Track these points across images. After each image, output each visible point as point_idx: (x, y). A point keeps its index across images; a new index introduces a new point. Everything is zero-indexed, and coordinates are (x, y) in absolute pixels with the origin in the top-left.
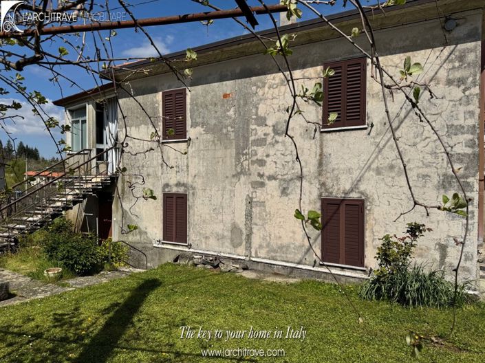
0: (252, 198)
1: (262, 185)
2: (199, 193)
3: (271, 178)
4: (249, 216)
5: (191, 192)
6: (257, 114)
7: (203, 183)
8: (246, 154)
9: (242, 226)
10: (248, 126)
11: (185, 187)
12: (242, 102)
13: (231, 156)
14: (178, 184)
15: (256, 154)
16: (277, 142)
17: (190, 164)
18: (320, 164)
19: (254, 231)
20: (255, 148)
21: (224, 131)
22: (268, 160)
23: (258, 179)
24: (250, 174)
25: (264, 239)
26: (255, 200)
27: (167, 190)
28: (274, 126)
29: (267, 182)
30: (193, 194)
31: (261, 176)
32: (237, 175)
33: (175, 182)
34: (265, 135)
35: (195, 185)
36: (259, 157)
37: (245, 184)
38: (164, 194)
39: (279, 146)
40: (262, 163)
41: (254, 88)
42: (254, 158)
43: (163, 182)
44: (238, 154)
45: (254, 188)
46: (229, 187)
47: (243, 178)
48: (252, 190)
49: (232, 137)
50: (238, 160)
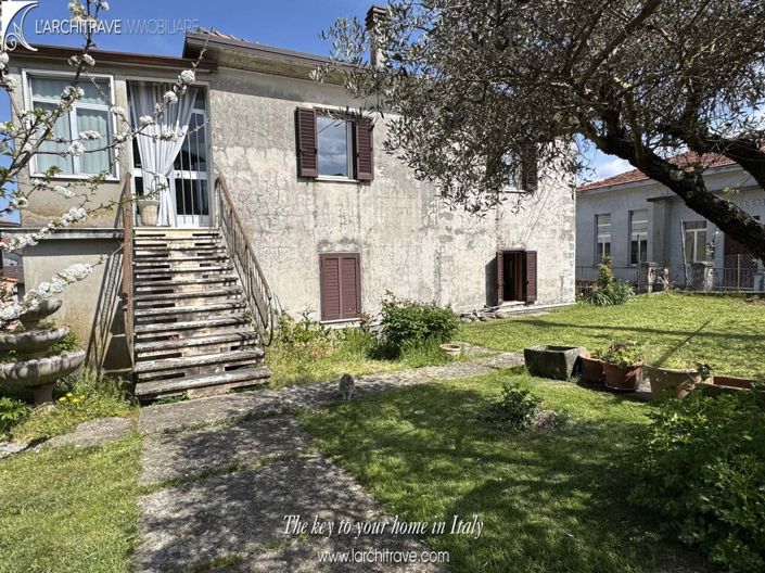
0: (440, 254)
1: (450, 239)
2: (377, 251)
3: (459, 232)
4: (438, 272)
5: (365, 250)
7: (382, 238)
8: (433, 206)
9: (431, 285)
11: (356, 244)
13: (417, 207)
14: (344, 241)
15: (443, 207)
17: (362, 214)
18: (497, 220)
19: (443, 287)
22: (455, 214)
23: (447, 233)
24: (438, 228)
25: (453, 294)
26: (443, 255)
27: (325, 249)
29: (454, 236)
30: (368, 253)
31: (449, 230)
32: (424, 229)
33: (340, 238)
35: (370, 240)
36: (446, 210)
37: (433, 238)
38: (321, 256)
40: (449, 216)
43: (318, 237)
44: (425, 205)
45: (442, 243)
46: (415, 243)
47: (431, 232)
48: (440, 245)
50: (424, 211)
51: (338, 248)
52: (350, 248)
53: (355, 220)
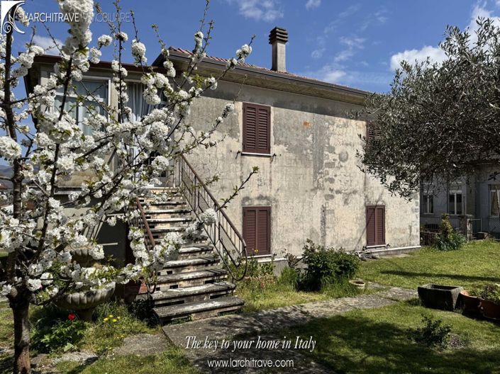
0: (325, 208)
1: (332, 197)
2: (282, 205)
3: (338, 192)
4: (323, 222)
5: (274, 204)
6: (329, 144)
7: (285, 196)
8: (321, 173)
9: (318, 230)
10: (323, 151)
11: (268, 200)
12: (318, 132)
13: (310, 174)
14: (260, 198)
15: (328, 174)
16: (341, 166)
17: (273, 178)
18: (365, 184)
19: (327, 233)
20: (327, 169)
21: (305, 152)
22: (336, 179)
23: (330, 193)
24: (324, 189)
25: (334, 238)
26: (327, 209)
27: (247, 203)
28: (339, 155)
29: (335, 195)
30: (276, 206)
31: (331, 190)
32: (314, 190)
33: (257, 196)
34: (334, 160)
35: (278, 198)
36: (330, 176)
37: (320, 197)
38: (244, 208)
39: (342, 169)
40: (332, 181)
41: (327, 124)
42: (327, 177)
43: (243, 195)
44: (315, 173)
45: (327, 200)
46: (308, 199)
47: (319, 192)
48: (325, 201)
49: (311, 159)
50: (315, 177)
51: (256, 203)
52: (263, 203)
53: (268, 182)
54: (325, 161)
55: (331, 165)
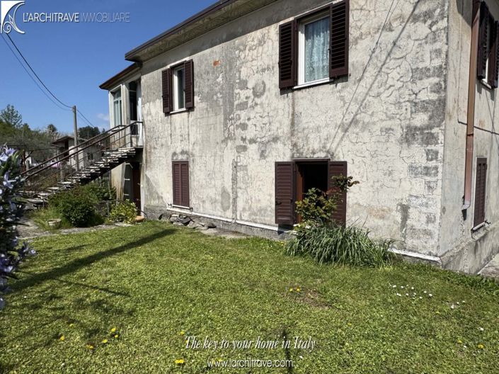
0: (237, 163)
2: (197, 159)
3: (253, 141)
4: (234, 180)
5: (191, 159)
6: (239, 79)
7: (200, 150)
8: (231, 119)
9: (230, 190)
10: (233, 90)
11: (188, 154)
12: (228, 67)
13: (220, 122)
14: (183, 152)
16: (256, 104)
17: (190, 133)
18: (293, 124)
19: (239, 195)
20: (238, 112)
21: (215, 97)
22: (249, 123)
23: (242, 143)
24: (235, 139)
25: (247, 202)
26: (239, 164)
27: (175, 158)
28: (253, 88)
29: (249, 145)
30: (193, 161)
31: (244, 140)
32: (225, 141)
33: (180, 151)
34: (247, 98)
35: (194, 152)
37: (231, 149)
38: (173, 162)
39: (258, 109)
40: (244, 127)
41: (237, 52)
42: (238, 123)
43: (172, 151)
44: (226, 119)
46: (219, 153)
47: (230, 143)
48: (237, 154)
49: (221, 103)
51: (180, 158)
52: (184, 158)
54: (236, 103)
55: (243, 106)
